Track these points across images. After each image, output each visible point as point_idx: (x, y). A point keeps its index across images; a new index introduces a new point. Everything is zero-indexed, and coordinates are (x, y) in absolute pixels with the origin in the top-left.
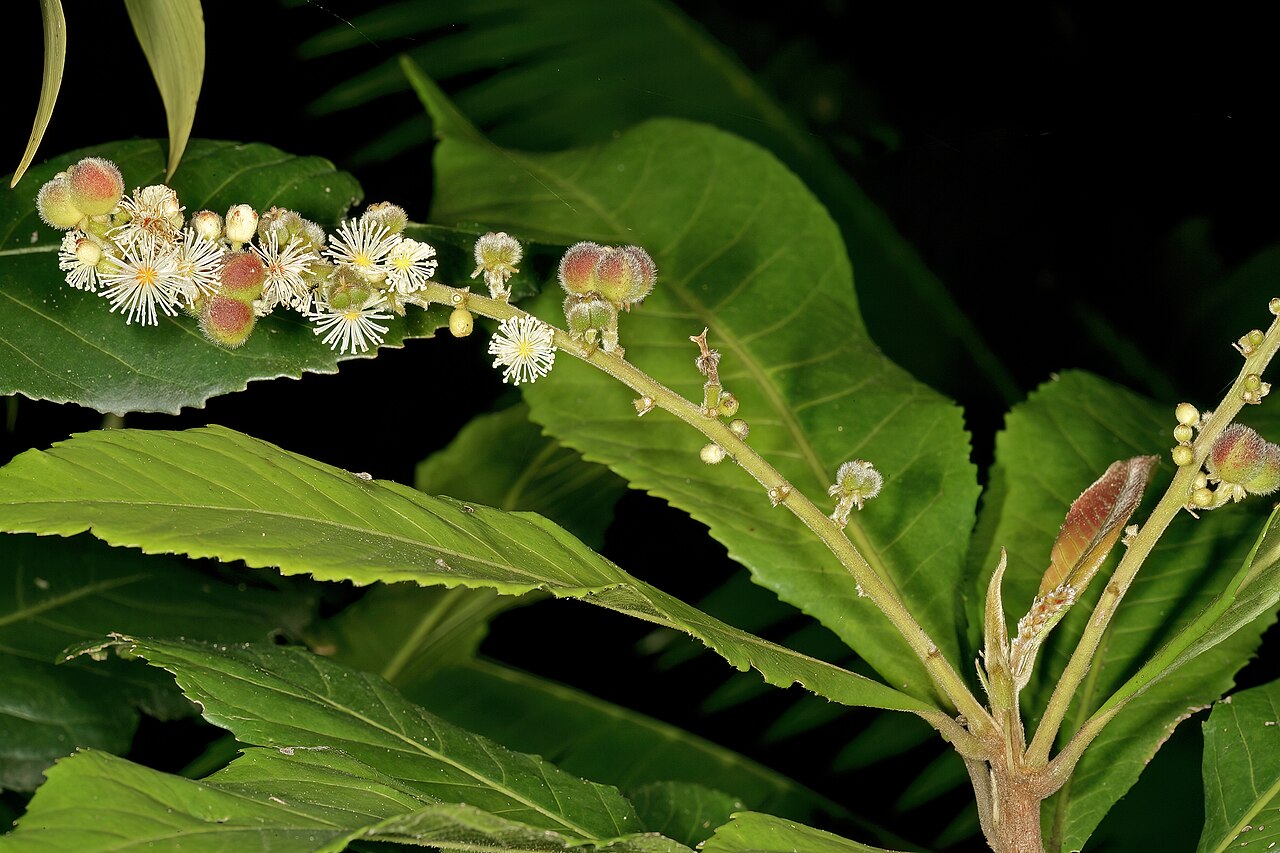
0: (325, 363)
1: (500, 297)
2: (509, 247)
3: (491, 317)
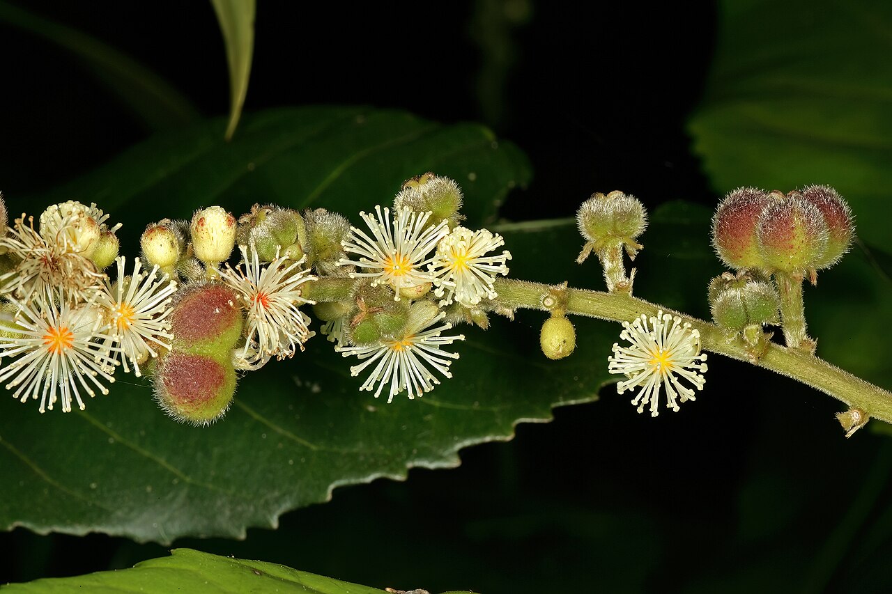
0: (441, 452)
1: (619, 288)
2: (625, 212)
3: (608, 319)
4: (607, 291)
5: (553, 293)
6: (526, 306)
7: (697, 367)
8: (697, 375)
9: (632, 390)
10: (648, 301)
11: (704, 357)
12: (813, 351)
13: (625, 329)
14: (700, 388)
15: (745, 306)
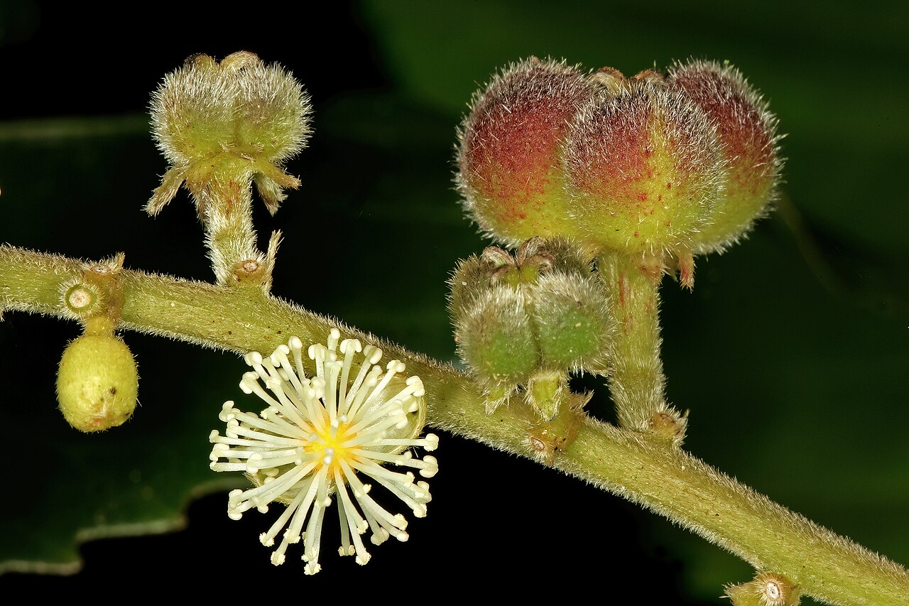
1: (241, 275)
2: (263, 102)
3: (213, 345)
4: (212, 279)
5: (90, 277)
6: (23, 307)
7: (415, 463)
8: (415, 482)
9: (264, 509)
10: (308, 308)
11: (431, 442)
12: (678, 440)
13: (251, 369)
14: (420, 512)
15: (534, 326)
